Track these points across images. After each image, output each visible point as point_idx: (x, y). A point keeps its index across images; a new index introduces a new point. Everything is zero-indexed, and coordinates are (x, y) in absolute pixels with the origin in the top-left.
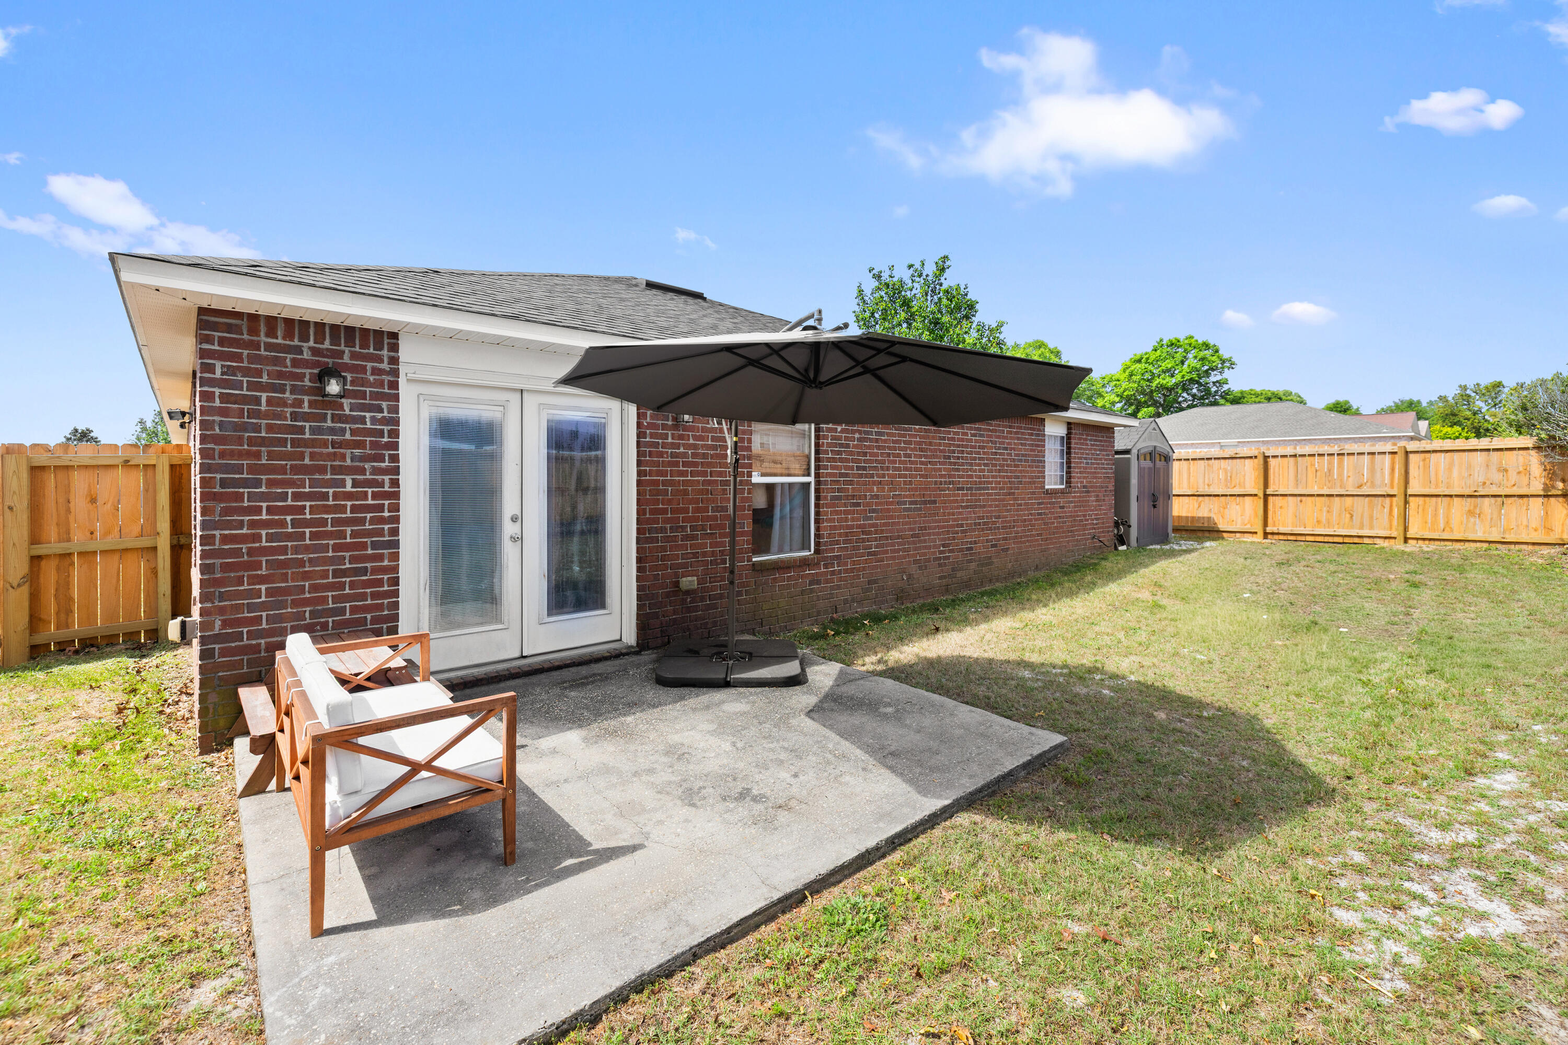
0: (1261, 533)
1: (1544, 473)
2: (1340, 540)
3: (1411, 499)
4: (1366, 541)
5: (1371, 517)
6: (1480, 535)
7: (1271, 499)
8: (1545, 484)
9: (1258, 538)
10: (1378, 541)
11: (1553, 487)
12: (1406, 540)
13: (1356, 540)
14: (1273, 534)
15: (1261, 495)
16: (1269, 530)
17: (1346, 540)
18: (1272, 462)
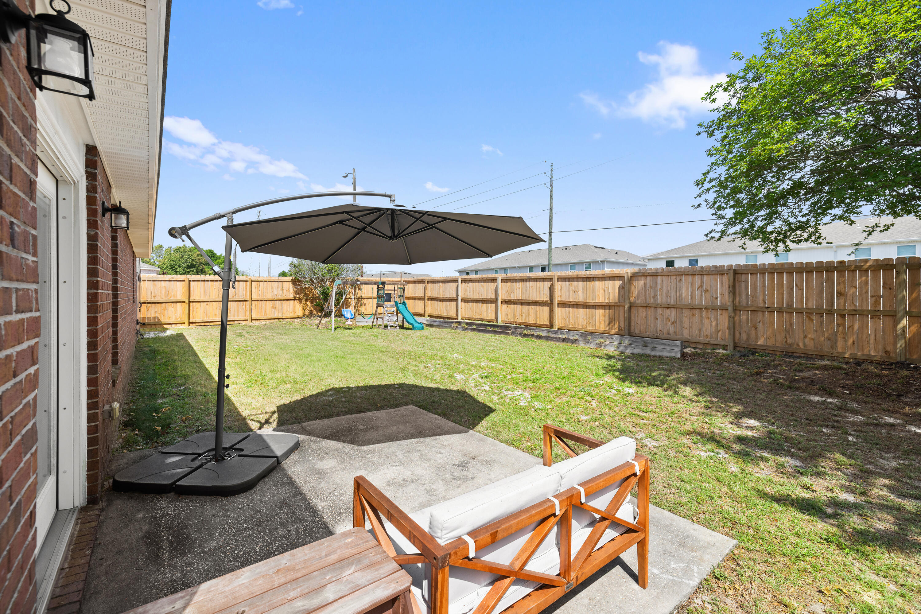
0: (187, 324)
3: (253, 302)
5: (238, 311)
6: (276, 316)
7: (191, 304)
9: (186, 326)
10: (241, 322)
12: (252, 320)
14: (193, 323)
15: (187, 302)
16: (191, 321)
18: (192, 283)
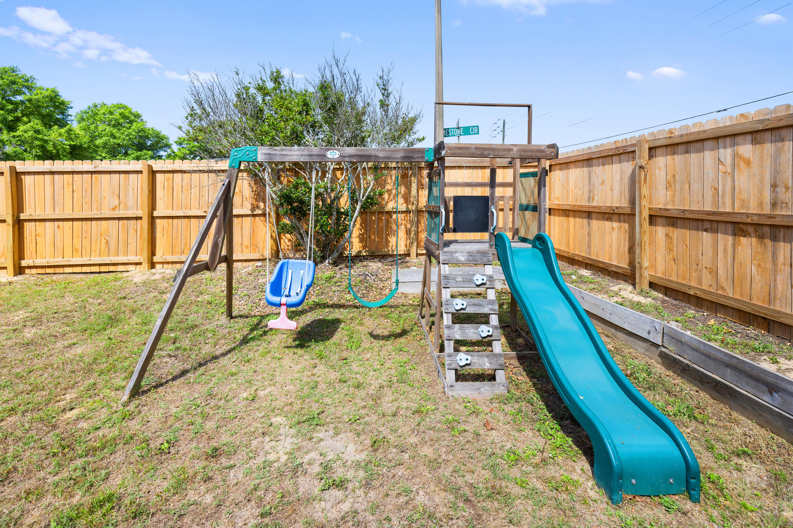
1: (253, 194)
2: (96, 269)
3: (158, 221)
4: (120, 268)
8: (252, 204)
11: (258, 207)
12: (152, 265)
13: (112, 268)
17: (103, 269)
